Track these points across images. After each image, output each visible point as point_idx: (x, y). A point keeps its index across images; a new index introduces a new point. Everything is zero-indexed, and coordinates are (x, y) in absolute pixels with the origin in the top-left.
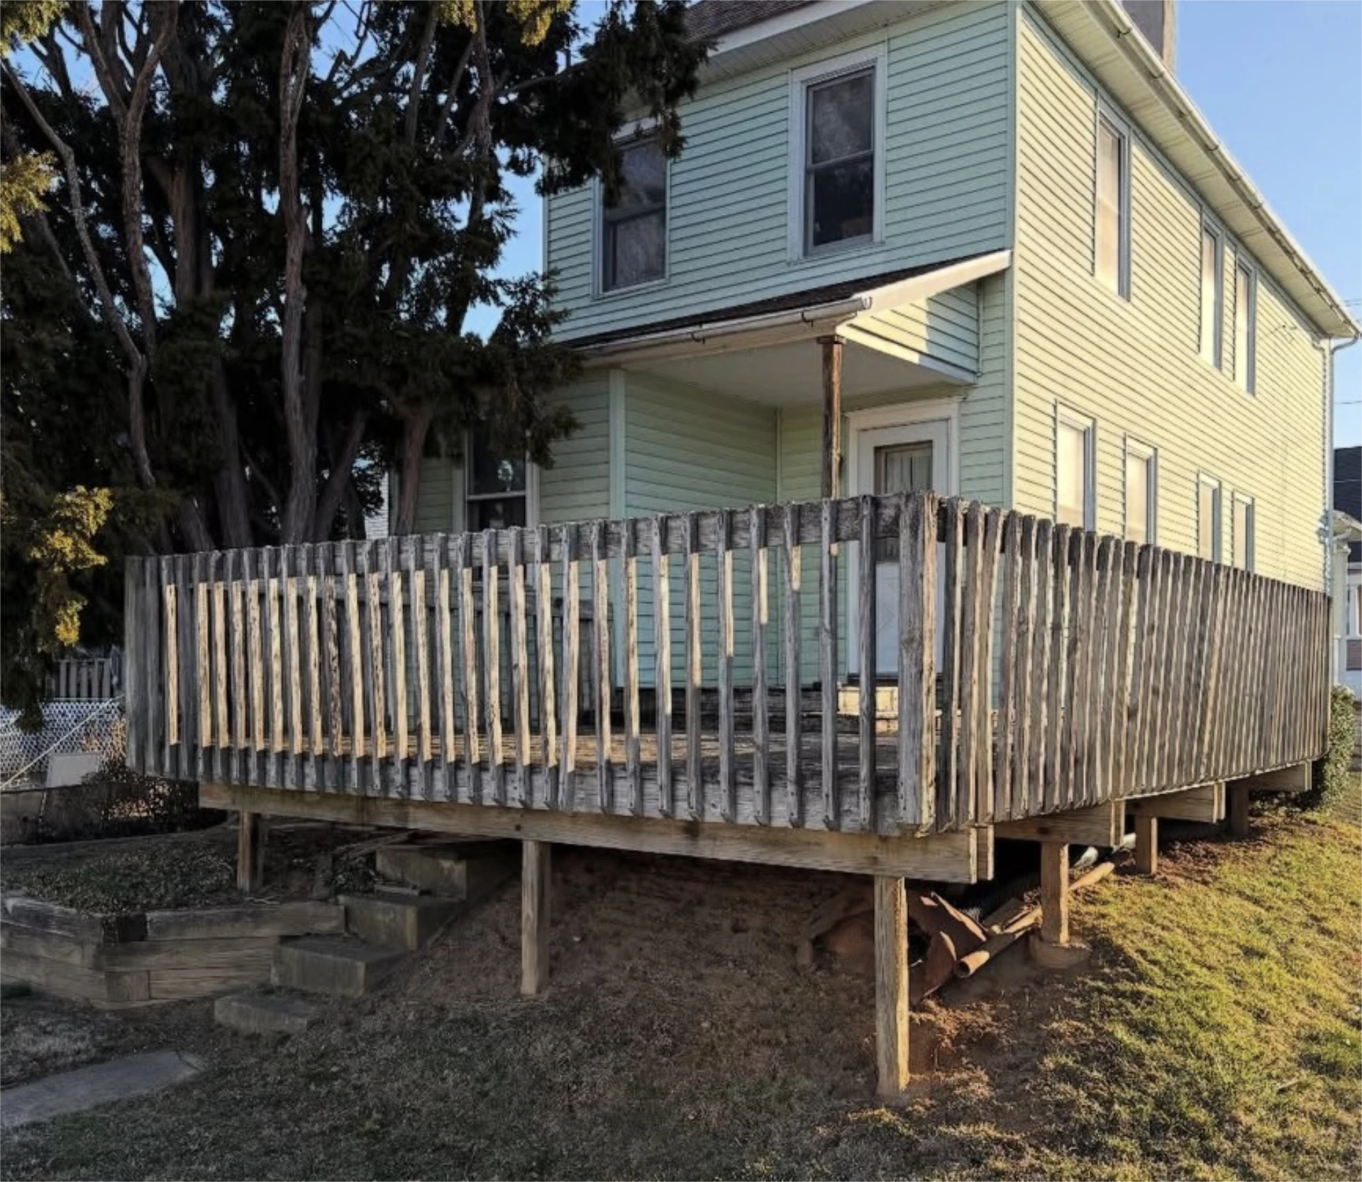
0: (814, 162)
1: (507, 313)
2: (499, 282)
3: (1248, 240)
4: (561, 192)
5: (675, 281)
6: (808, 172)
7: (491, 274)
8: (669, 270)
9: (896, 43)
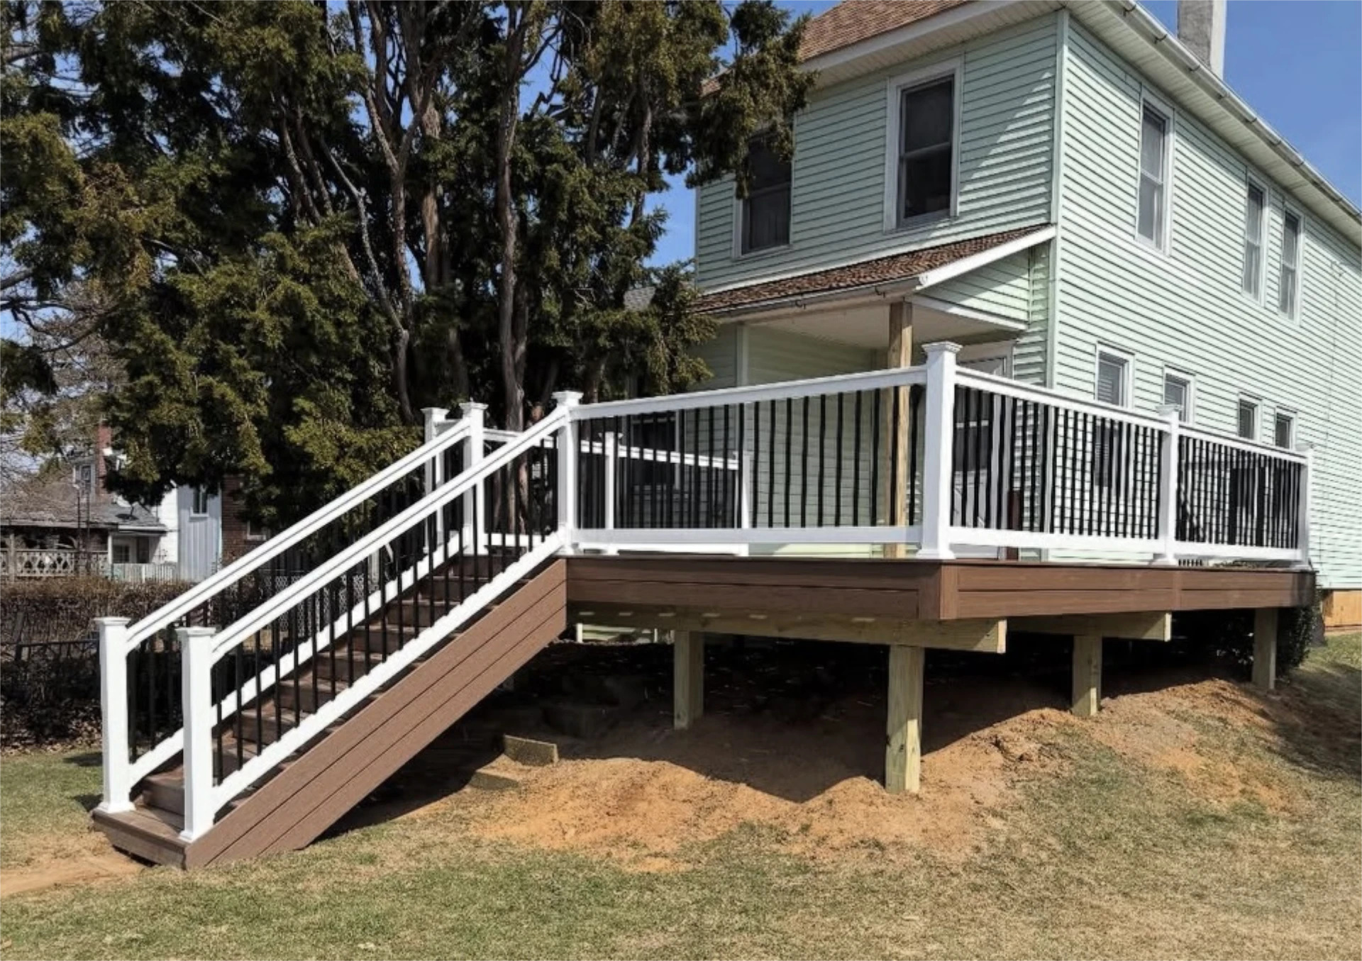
0: (906, 150)
1: (658, 290)
2: (652, 270)
3: (1295, 191)
4: (706, 185)
5: (796, 247)
6: (901, 159)
7: (647, 263)
8: (792, 238)
9: (970, 57)
